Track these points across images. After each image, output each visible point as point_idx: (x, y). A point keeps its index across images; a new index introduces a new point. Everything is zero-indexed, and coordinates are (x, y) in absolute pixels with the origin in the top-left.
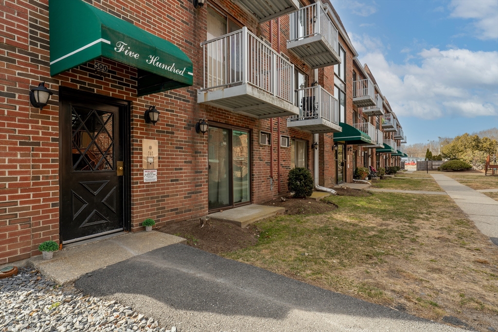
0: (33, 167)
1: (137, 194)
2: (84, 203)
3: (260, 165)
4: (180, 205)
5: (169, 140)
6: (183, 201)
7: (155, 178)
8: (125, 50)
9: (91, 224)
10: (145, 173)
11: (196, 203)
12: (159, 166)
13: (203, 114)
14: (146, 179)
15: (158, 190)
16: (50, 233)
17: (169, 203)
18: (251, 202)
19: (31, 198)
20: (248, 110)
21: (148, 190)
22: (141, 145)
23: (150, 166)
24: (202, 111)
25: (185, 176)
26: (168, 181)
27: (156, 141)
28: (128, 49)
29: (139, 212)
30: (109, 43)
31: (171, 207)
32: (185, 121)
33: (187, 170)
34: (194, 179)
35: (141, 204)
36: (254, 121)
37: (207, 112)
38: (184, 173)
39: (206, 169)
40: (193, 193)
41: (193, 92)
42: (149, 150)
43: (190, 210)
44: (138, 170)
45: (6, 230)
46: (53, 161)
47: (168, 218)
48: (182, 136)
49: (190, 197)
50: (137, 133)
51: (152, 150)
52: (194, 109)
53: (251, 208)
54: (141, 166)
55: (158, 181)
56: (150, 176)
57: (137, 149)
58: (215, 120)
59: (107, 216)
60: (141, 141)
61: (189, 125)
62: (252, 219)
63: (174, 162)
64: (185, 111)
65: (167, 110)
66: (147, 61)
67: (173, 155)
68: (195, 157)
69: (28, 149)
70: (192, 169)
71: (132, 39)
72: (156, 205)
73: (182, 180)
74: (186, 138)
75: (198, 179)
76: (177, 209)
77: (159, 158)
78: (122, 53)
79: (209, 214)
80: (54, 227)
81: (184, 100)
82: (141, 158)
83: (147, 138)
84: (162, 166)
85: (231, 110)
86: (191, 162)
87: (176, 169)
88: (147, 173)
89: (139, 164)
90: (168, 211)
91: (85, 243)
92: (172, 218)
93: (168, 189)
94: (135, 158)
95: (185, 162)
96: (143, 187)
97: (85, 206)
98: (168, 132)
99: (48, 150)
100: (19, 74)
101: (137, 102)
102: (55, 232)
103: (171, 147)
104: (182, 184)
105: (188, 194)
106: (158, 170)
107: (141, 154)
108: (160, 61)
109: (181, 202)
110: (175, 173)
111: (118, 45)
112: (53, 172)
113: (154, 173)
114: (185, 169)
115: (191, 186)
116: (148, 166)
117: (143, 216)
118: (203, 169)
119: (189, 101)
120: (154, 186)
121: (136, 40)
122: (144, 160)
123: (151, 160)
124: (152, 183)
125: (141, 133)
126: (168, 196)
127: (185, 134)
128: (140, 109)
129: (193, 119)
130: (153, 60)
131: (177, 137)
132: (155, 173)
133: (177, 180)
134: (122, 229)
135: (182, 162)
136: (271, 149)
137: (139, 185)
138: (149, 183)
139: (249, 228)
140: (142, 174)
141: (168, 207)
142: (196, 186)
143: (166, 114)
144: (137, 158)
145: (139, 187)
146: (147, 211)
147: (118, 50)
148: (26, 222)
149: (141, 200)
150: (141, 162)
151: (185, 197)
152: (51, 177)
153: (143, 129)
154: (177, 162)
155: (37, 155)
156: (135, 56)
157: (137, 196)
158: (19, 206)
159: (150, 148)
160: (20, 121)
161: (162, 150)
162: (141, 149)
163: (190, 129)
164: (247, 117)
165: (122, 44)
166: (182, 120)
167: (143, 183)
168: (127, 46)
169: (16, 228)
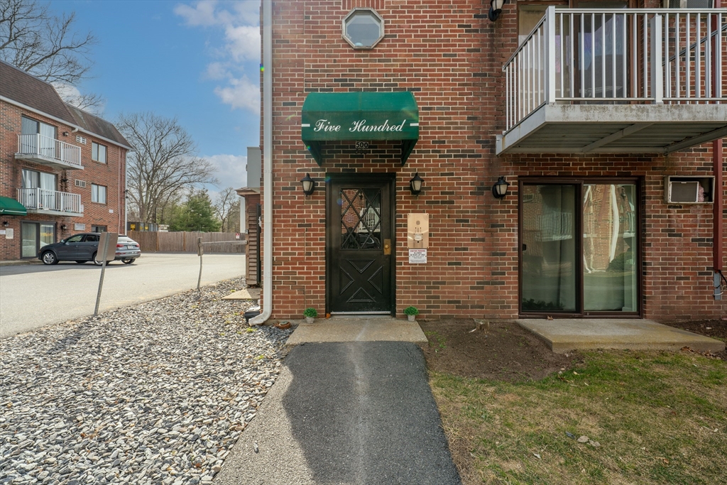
0: (307, 244)
1: (401, 276)
2: (352, 280)
3: (673, 245)
4: (464, 298)
5: (446, 212)
6: (469, 293)
7: (424, 260)
8: (325, 127)
9: (357, 301)
10: (411, 252)
11: (493, 298)
12: (430, 244)
13: (507, 169)
14: (412, 260)
15: (430, 273)
16: (318, 302)
17: (445, 292)
18: (640, 313)
19: (305, 270)
20: (608, 144)
21: (415, 273)
22: (406, 221)
23: (417, 245)
24: (506, 164)
25: (472, 259)
26: (445, 264)
27: (426, 215)
28: (328, 124)
29: (403, 297)
30: (309, 125)
31: (447, 297)
32: (472, 184)
33: (477, 251)
34: (490, 264)
35: (406, 288)
36: (650, 160)
37: (515, 164)
38: (471, 254)
39: (514, 249)
40: (487, 283)
41: (487, 142)
42: (416, 226)
43: (482, 307)
44: (402, 249)
45: (289, 293)
46: (321, 239)
47: (444, 311)
48: (467, 204)
49: (483, 288)
50: (401, 207)
51: (420, 226)
52: (490, 165)
53: (617, 324)
54: (406, 244)
55: (428, 264)
56: (418, 257)
57: (400, 226)
58: (533, 174)
59: (373, 296)
60: (406, 216)
61: (479, 189)
62: (586, 343)
63: (453, 240)
64: (473, 170)
65: (442, 175)
66: (350, 129)
67: (452, 230)
68: (492, 234)
69: (303, 230)
70: (484, 249)
71: (332, 112)
72: (426, 292)
73: (468, 264)
74: (474, 207)
75: (497, 264)
76: (459, 302)
77: (430, 235)
78: (323, 130)
79: (520, 318)
80: (321, 297)
81: (470, 156)
82: (406, 235)
83: (413, 212)
84: (435, 244)
85: (577, 151)
86: (483, 240)
87: (456, 249)
88: (413, 253)
89: (403, 243)
90: (444, 302)
91: (347, 318)
92: (449, 312)
93: (444, 274)
94: (400, 235)
95: (472, 240)
96: (409, 268)
97: (351, 282)
98: (442, 202)
99: (317, 230)
100: (299, 170)
101: (402, 172)
102: (321, 302)
103: (448, 221)
104: (467, 269)
105: (478, 283)
106: (428, 249)
107: (406, 230)
108: (366, 125)
109: (464, 293)
110: (454, 254)
111: (318, 124)
112: (321, 249)
113: (423, 253)
114: (471, 249)
115: (483, 274)
116: (414, 244)
117: (408, 302)
118: (509, 249)
119: (480, 156)
120: (423, 269)
121: (337, 112)
122: (409, 238)
123: (418, 238)
124: (420, 264)
125: (405, 207)
126: (444, 283)
127: (471, 202)
128: (405, 179)
129: (489, 179)
130: (358, 126)
131: (460, 207)
132: (425, 253)
133: (460, 264)
134: (389, 312)
135: (468, 240)
136: (716, 211)
137: (403, 266)
138: (416, 264)
139: (570, 357)
140: (407, 254)
141: (443, 297)
142: (493, 274)
143: (441, 179)
144: (401, 235)
145: (403, 268)
146: (413, 297)
147: (317, 129)
148: (301, 289)
149: (405, 283)
150: (406, 240)
151: (472, 288)
152: (319, 254)
153: (408, 202)
154: (458, 240)
155: (309, 235)
156: (336, 129)
157: (400, 278)
158: (297, 275)
159: (418, 223)
160: (298, 207)
161: (434, 226)
162: (406, 226)
163: (482, 194)
164: (627, 155)
165: (321, 122)
166: (467, 184)
167: (408, 264)
168: (327, 122)
169: (295, 293)
